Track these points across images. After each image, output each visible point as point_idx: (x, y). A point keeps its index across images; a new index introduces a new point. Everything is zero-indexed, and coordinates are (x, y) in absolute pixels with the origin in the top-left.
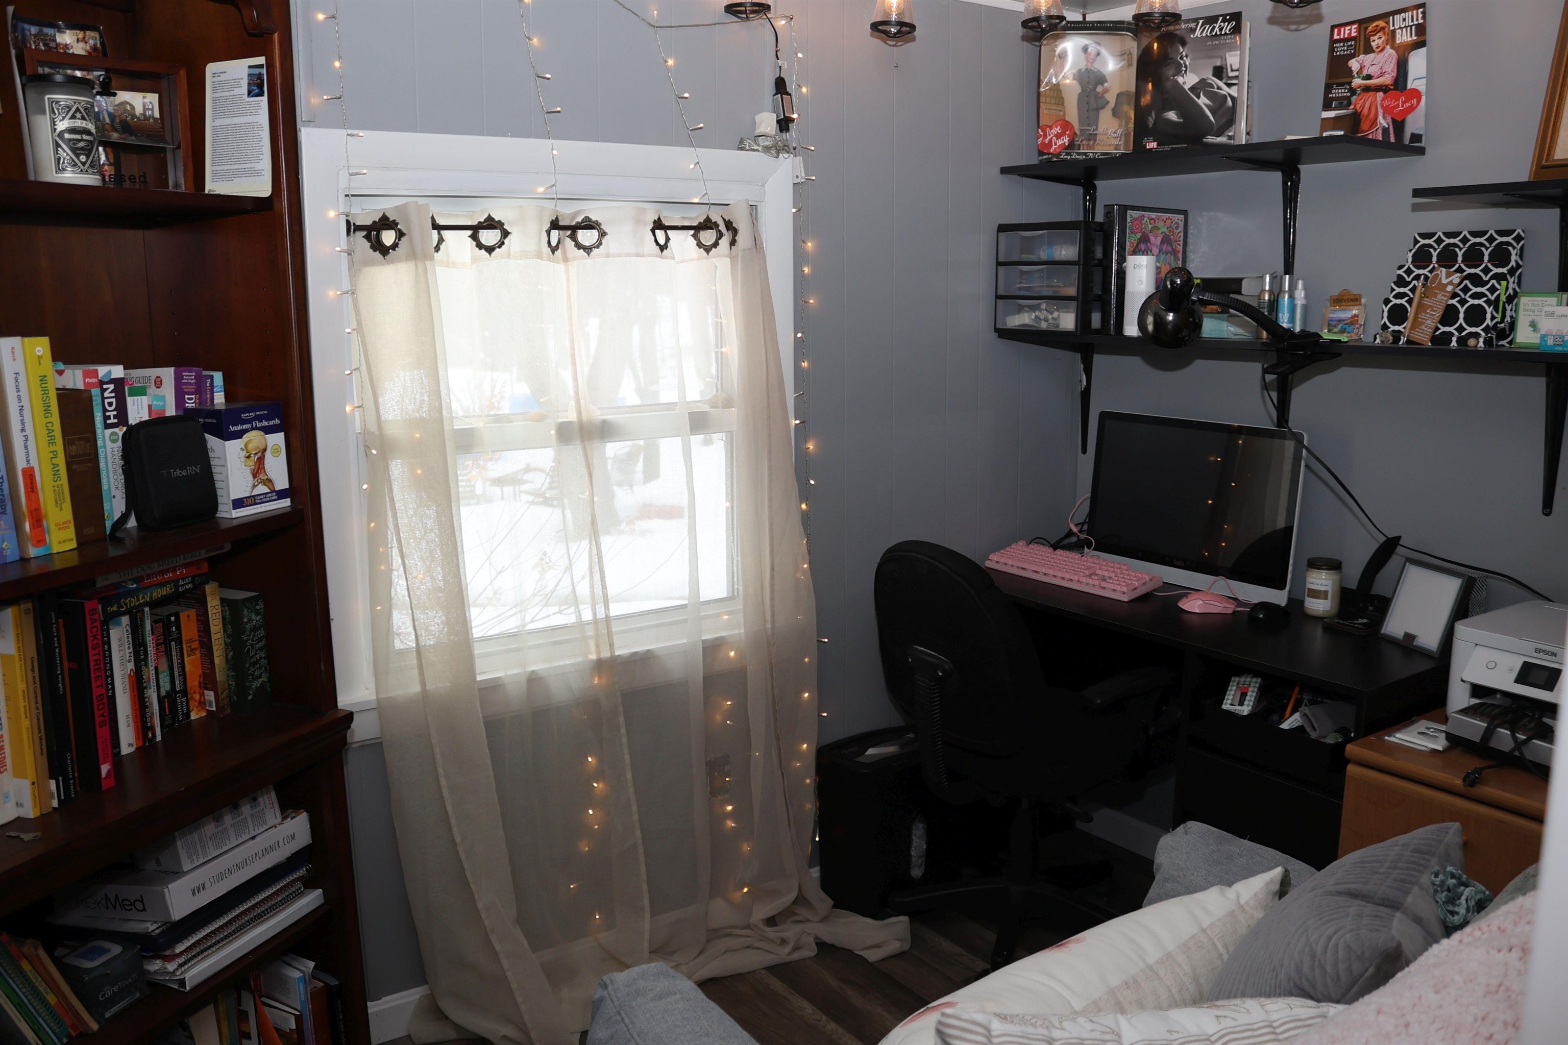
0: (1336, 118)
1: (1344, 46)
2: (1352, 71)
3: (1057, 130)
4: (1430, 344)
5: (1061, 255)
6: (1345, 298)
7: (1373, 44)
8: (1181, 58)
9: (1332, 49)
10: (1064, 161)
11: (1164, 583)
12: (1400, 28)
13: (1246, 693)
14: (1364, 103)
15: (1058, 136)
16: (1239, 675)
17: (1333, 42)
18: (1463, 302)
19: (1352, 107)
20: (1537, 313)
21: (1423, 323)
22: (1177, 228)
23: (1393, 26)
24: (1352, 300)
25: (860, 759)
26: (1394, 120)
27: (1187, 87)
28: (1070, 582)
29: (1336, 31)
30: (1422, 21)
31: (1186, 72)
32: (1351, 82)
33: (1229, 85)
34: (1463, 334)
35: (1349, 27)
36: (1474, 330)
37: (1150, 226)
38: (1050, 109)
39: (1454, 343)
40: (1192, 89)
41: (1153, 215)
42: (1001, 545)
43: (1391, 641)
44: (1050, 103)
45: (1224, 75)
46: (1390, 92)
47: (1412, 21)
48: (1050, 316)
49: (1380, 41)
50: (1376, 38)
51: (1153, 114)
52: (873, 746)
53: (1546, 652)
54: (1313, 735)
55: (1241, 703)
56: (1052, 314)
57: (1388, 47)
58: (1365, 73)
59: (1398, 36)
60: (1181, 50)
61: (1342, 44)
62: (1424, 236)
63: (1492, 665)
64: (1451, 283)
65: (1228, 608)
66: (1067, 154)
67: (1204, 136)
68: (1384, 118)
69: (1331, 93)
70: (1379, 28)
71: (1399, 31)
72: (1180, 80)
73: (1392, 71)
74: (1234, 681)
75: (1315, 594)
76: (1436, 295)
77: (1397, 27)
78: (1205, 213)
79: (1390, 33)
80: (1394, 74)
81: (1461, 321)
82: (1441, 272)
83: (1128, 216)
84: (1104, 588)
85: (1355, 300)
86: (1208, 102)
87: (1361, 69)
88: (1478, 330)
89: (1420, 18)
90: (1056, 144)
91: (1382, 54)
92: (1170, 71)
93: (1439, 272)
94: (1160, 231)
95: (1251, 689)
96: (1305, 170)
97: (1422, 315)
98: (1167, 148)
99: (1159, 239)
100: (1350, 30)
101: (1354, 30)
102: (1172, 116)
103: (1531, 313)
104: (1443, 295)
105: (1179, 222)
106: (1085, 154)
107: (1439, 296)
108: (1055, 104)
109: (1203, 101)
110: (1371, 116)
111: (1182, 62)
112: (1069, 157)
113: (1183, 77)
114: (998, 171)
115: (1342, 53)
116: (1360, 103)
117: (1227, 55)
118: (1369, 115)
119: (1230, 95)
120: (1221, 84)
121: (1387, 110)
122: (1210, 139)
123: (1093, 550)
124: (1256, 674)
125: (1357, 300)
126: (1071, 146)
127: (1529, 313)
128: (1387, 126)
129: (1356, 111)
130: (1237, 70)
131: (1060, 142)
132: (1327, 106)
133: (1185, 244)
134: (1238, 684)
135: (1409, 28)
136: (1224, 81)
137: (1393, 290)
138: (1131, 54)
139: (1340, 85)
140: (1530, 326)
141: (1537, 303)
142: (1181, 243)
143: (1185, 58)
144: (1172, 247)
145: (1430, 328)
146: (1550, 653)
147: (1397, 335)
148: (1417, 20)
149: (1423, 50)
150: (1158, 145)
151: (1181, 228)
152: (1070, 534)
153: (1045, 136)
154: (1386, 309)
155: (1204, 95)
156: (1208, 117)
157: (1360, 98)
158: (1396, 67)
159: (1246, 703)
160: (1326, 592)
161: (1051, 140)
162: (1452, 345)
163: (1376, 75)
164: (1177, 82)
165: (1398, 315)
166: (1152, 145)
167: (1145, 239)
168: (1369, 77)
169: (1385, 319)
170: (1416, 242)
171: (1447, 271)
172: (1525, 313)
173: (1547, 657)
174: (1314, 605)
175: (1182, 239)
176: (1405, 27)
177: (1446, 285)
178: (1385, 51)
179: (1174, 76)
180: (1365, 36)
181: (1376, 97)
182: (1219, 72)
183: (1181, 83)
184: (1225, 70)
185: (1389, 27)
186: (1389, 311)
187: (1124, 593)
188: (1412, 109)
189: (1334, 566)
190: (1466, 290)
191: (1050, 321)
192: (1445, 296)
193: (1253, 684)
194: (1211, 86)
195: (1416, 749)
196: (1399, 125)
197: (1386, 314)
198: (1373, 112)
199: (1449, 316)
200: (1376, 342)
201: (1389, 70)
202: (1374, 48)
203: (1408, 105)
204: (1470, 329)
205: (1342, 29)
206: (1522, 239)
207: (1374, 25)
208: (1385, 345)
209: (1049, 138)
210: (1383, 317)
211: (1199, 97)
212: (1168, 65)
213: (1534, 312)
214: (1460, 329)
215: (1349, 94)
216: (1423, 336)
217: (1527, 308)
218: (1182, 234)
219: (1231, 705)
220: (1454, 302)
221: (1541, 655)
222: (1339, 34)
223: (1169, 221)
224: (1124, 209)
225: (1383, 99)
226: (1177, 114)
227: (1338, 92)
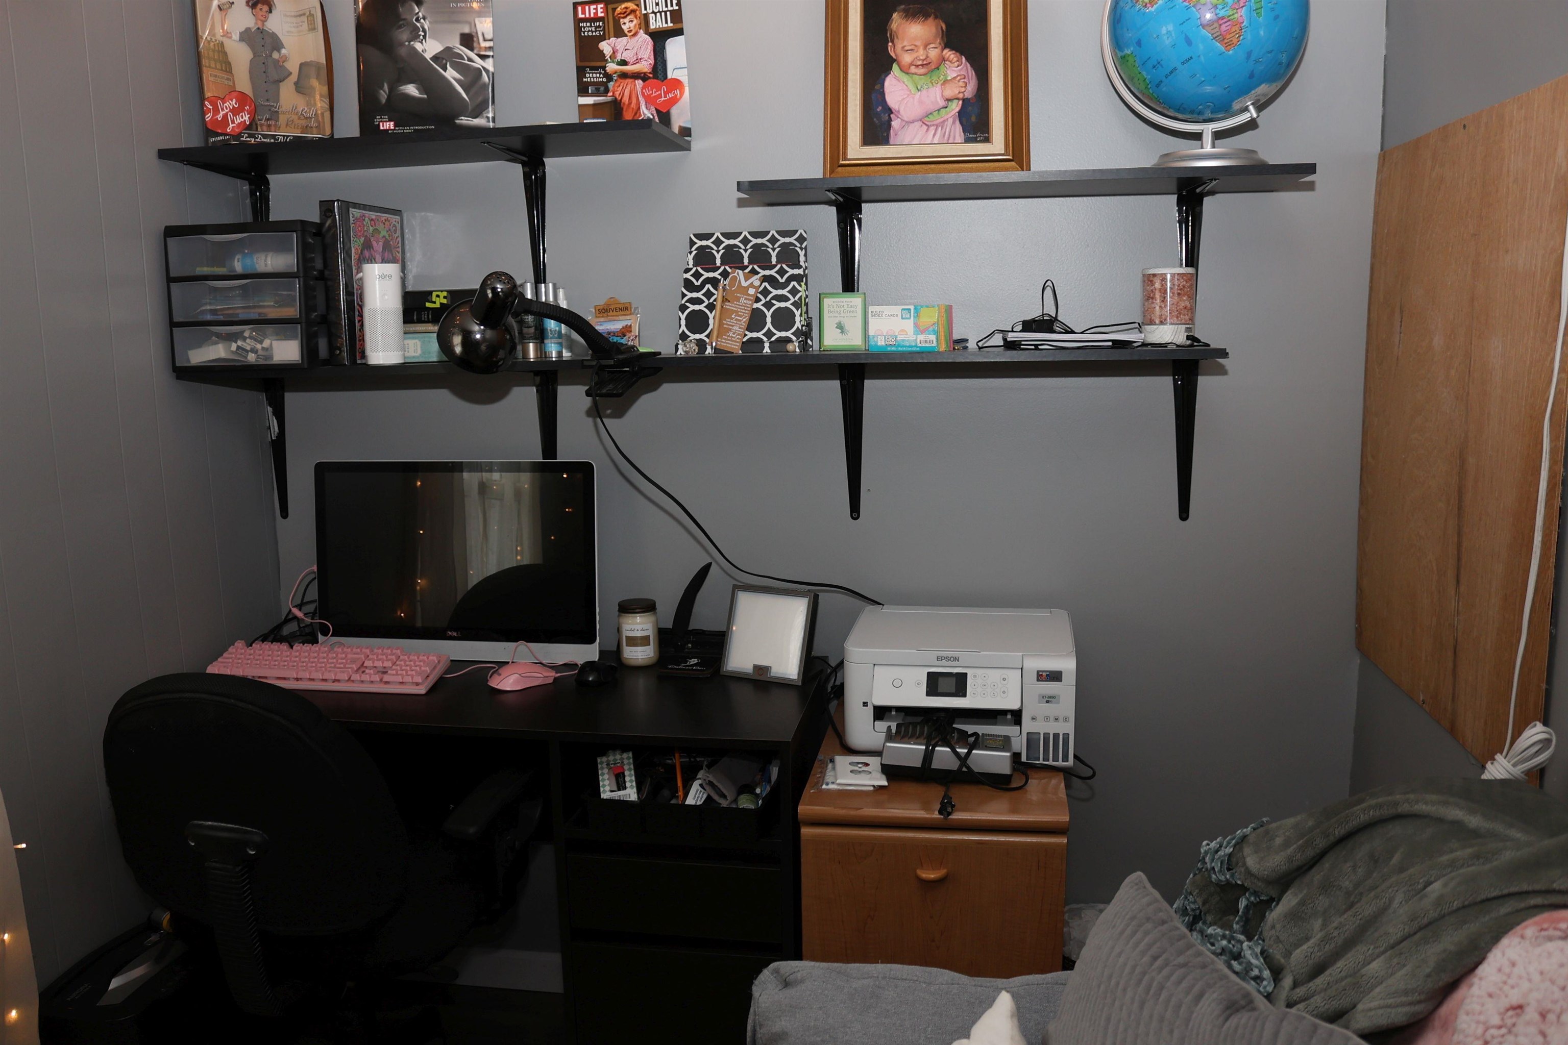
0: (595, 105)
1: (591, 26)
2: (604, 54)
3: (234, 103)
4: (740, 352)
5: (266, 265)
6: (613, 307)
7: (625, 28)
8: (418, 20)
9: (578, 30)
10: (245, 144)
11: (452, 661)
12: (653, 12)
13: (623, 773)
14: (623, 90)
15: (235, 112)
16: (604, 753)
17: (578, 21)
18: (768, 305)
19: (610, 94)
20: (843, 315)
21: (730, 330)
22: (395, 231)
23: (646, 9)
24: (621, 309)
25: (104, 1001)
26: (658, 111)
27: (428, 56)
28: (336, 684)
29: (580, 8)
30: (677, 8)
31: (425, 37)
32: (605, 67)
33: (483, 57)
34: (773, 339)
35: (595, 7)
36: (783, 334)
37: (371, 228)
38: (215, 76)
39: (767, 350)
40: (435, 58)
41: (373, 215)
42: (217, 654)
43: (739, 678)
44: (216, 68)
45: (475, 45)
46: (650, 80)
47: (667, 6)
48: (259, 346)
49: (632, 25)
50: (626, 20)
51: (386, 86)
52: (114, 975)
53: (948, 659)
54: (724, 803)
55: (621, 786)
56: (261, 342)
57: (642, 31)
58: (619, 58)
59: (652, 21)
60: (417, 10)
61: (588, 24)
62: (701, 237)
63: (898, 683)
64: (751, 285)
65: (549, 676)
66: (250, 136)
67: (457, 116)
68: (647, 108)
69: (586, 77)
70: (628, 11)
71: (652, 16)
72: (418, 46)
73: (649, 58)
74: (602, 763)
75: (633, 641)
76: (738, 299)
77: (650, 11)
78: (417, 214)
79: (643, 17)
80: (652, 62)
81: (769, 325)
82: (738, 274)
83: (351, 215)
84: (387, 683)
85: (625, 309)
86: (458, 76)
87: (614, 52)
88: (788, 334)
89: (674, 5)
90: (233, 122)
91: (636, 38)
92: (403, 35)
93: (736, 274)
94: (381, 235)
95: (626, 767)
96: (552, 164)
97: (727, 321)
98: (408, 130)
99: (381, 244)
100: (596, 9)
101: (600, 10)
102: (412, 90)
103: (837, 315)
104: (746, 299)
105: (397, 225)
106: (274, 136)
107: (743, 300)
108: (222, 70)
109: (451, 74)
110: (633, 105)
111: (418, 25)
112: (253, 140)
113: (422, 43)
114: (153, 154)
115: (590, 34)
116: (619, 89)
117: (477, 21)
118: (630, 103)
119: (484, 68)
120: (472, 55)
121: (649, 100)
122: (464, 121)
123: (332, 636)
124: (624, 750)
125: (626, 309)
126: (251, 127)
127: (835, 315)
128: (652, 117)
129: (616, 98)
130: (490, 40)
131: (238, 120)
132: (583, 90)
133: (403, 253)
134: (608, 765)
135: (663, 14)
136: (476, 51)
137: (684, 295)
138: (311, 15)
139: (594, 68)
140: (837, 327)
141: (841, 304)
142: (400, 250)
143: (422, 21)
144: (392, 255)
145: (739, 335)
146: (952, 659)
147: (701, 344)
148: (672, 6)
149: (680, 39)
150: (395, 126)
151: (398, 233)
152: (290, 618)
153: (216, 111)
154: (683, 317)
155: (450, 66)
156: (459, 94)
157: (617, 85)
158: (652, 53)
159: (628, 784)
160: (647, 638)
161: (225, 116)
162: (764, 351)
163: (632, 61)
164: (415, 49)
165: (697, 322)
166: (389, 125)
167: (367, 245)
168: (624, 63)
169: (683, 328)
170: (692, 243)
171: (744, 273)
172: (831, 315)
173: (950, 663)
174: (635, 654)
175: (400, 245)
176: (659, 12)
177: (747, 288)
178: (639, 36)
179: (409, 42)
180: (614, 18)
181: (635, 85)
182: (468, 40)
183: (420, 51)
184: (475, 39)
185: (641, 10)
186: (686, 319)
187: (417, 684)
188: (675, 101)
189: (648, 607)
190: (765, 292)
191: (260, 352)
192: (749, 300)
193: (626, 761)
194: (460, 56)
195: (862, 791)
196: (665, 117)
197: (683, 322)
198: (634, 101)
199: (756, 321)
200: (678, 353)
201: (646, 57)
202: (626, 32)
203: (671, 95)
204: (779, 334)
205: (587, 8)
206: (805, 239)
207: (623, 6)
208: (690, 354)
209: (222, 113)
210: (680, 326)
211: (445, 69)
212: (400, 27)
213: (840, 313)
214: (769, 334)
215: (605, 80)
216: (733, 343)
217: (832, 309)
218: (399, 239)
219: (612, 791)
220: (758, 305)
221: (944, 662)
222: (584, 12)
223: (387, 223)
224: (346, 206)
225: (643, 88)
226: (418, 89)
227: (592, 77)
